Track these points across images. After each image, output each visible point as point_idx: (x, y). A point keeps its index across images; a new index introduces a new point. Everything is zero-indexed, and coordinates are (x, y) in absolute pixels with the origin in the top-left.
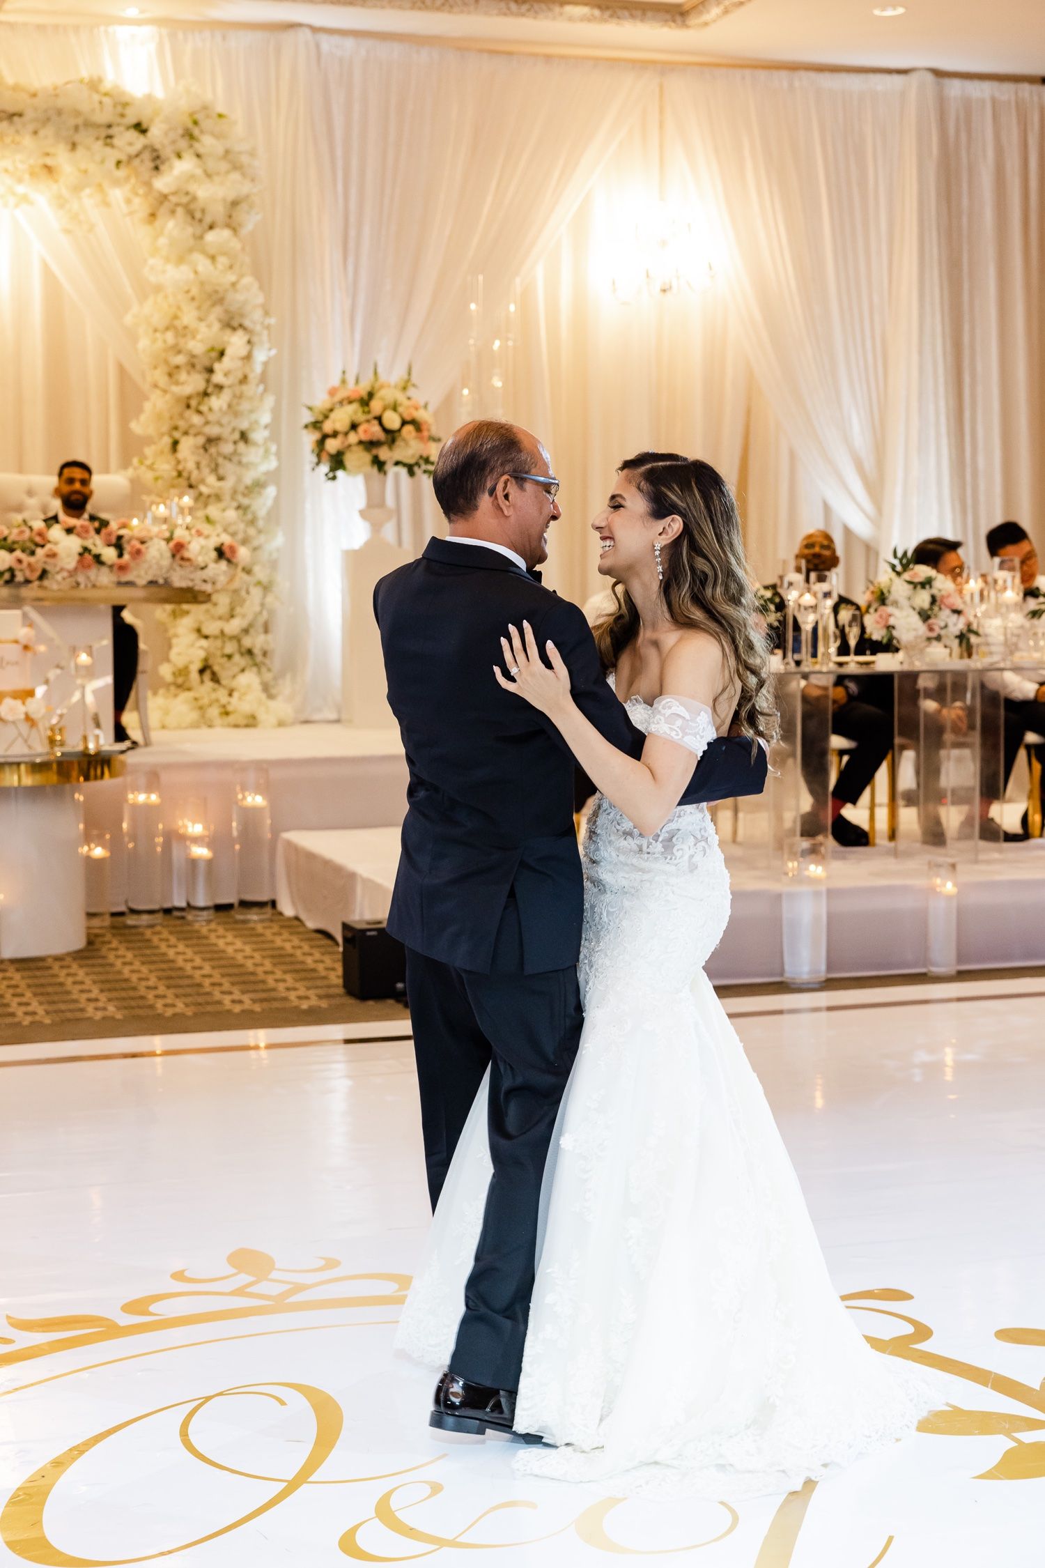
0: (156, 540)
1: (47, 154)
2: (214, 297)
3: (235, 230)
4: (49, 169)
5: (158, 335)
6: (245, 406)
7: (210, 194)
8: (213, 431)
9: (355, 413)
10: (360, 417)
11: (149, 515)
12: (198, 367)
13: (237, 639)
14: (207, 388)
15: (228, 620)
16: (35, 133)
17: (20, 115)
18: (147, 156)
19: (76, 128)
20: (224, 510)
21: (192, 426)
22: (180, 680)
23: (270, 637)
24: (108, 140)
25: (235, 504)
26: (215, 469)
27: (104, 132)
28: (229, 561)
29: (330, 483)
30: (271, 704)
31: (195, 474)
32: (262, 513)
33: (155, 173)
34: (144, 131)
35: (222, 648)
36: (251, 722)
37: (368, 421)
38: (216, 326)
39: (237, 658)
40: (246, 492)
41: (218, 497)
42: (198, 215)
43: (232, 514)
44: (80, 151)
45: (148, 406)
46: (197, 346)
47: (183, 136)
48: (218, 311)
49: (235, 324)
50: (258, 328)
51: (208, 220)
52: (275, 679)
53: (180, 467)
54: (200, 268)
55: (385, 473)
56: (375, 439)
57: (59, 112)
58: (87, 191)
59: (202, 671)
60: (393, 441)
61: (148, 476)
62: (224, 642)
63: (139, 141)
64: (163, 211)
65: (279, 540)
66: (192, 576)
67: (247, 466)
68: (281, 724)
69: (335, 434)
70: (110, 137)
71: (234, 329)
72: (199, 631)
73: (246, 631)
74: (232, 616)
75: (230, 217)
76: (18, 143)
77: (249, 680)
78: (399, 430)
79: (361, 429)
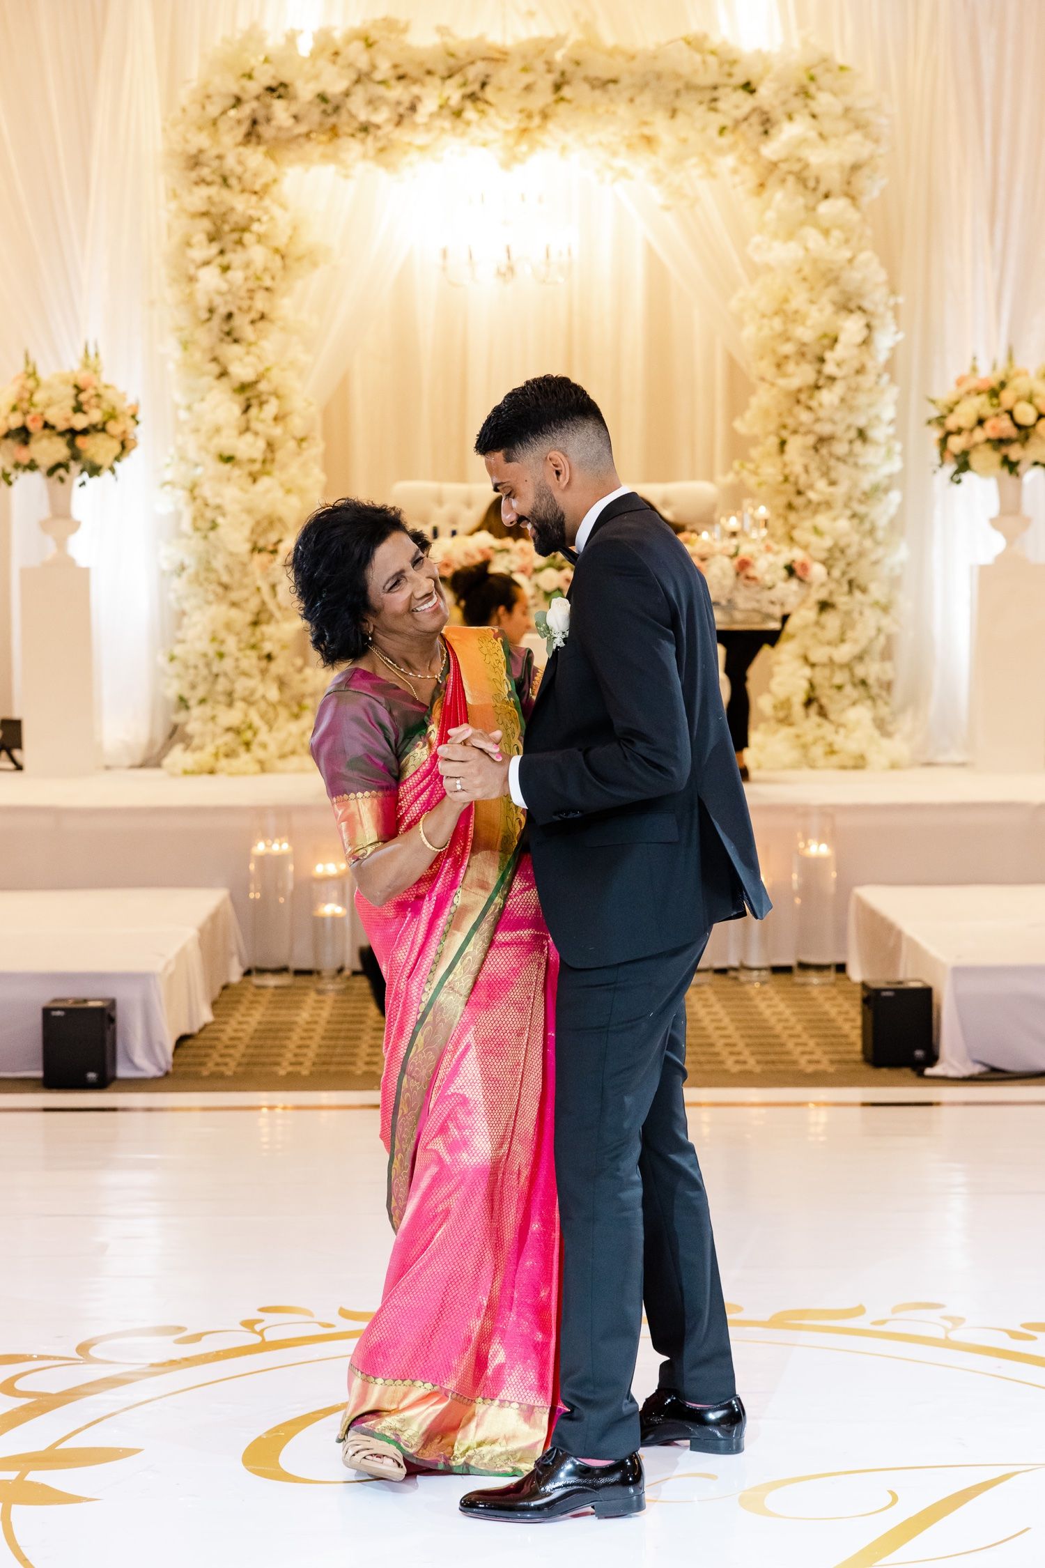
0: (719, 557)
1: (645, 123)
2: (831, 277)
3: (853, 198)
4: (649, 140)
5: (765, 321)
6: (862, 399)
7: (825, 160)
8: (825, 429)
9: (983, 405)
10: (988, 411)
11: (717, 528)
12: (810, 356)
13: (848, 666)
14: (817, 380)
15: (836, 646)
16: (632, 100)
17: (615, 81)
18: (755, 119)
19: (677, 93)
20: (835, 519)
21: (801, 424)
22: (781, 714)
23: (888, 665)
24: (713, 105)
25: (848, 513)
26: (826, 473)
27: (708, 95)
28: (801, 580)
29: (955, 487)
30: (885, 743)
31: (803, 480)
32: (882, 522)
33: (763, 137)
34: (752, 92)
35: (831, 677)
36: (859, 763)
37: (997, 415)
38: (829, 309)
39: (849, 689)
40: (863, 498)
41: (828, 505)
42: (811, 184)
43: (844, 524)
44: (681, 118)
45: (754, 401)
46: (805, 334)
47: (796, 94)
48: (832, 292)
49: (853, 305)
50: (881, 309)
51: (823, 189)
52: (894, 714)
53: (787, 471)
54: (811, 245)
55: (1018, 475)
56: (1004, 435)
57: (659, 76)
58: (693, 160)
59: (809, 702)
60: (1027, 438)
61: (751, 481)
62: (833, 672)
63: (746, 103)
64: (772, 181)
65: (901, 554)
66: (758, 597)
67: (865, 468)
68: (894, 766)
69: (959, 431)
70: (715, 100)
71: (851, 311)
72: (806, 659)
73: (860, 658)
74: (843, 641)
75: (849, 183)
76: (614, 113)
77: (860, 715)
78: (1034, 426)
79: (988, 425)
